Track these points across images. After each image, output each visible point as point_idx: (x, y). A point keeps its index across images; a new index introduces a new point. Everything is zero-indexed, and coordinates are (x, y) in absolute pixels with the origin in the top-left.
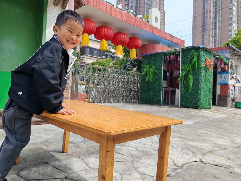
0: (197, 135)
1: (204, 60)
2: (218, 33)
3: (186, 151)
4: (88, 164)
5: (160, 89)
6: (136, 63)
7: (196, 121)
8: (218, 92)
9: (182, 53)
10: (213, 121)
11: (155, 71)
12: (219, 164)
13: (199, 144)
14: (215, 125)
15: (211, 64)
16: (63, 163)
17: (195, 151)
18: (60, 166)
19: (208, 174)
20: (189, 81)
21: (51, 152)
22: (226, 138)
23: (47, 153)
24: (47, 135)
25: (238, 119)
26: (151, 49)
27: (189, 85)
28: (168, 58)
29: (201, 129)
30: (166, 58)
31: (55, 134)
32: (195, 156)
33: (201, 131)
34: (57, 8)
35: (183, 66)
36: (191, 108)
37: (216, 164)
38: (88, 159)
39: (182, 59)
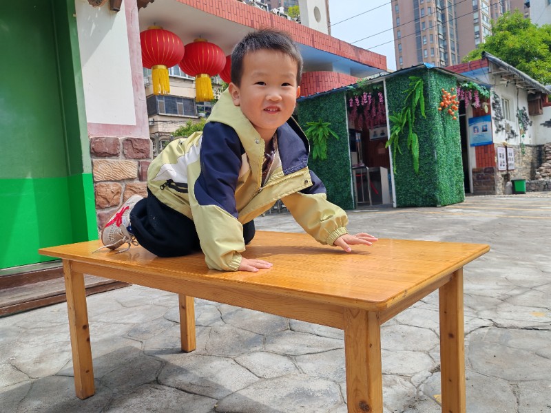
1: (437, 99)
2: (451, 31)
4: (254, 370)
5: (347, 172)
7: (444, 234)
8: (473, 164)
9: (386, 86)
10: (481, 230)
11: (330, 133)
12: (536, 324)
14: (487, 238)
15: (454, 103)
16: (195, 376)
18: (191, 384)
19: (522, 351)
20: (411, 146)
22: (523, 265)
23: (148, 357)
24: (131, 315)
25: (529, 219)
26: (315, 83)
27: (412, 157)
28: (357, 100)
30: (351, 100)
31: (146, 309)
32: (477, 314)
34: (99, 8)
35: (393, 115)
36: (422, 206)
37: (528, 325)
38: (248, 357)
39: (388, 99)
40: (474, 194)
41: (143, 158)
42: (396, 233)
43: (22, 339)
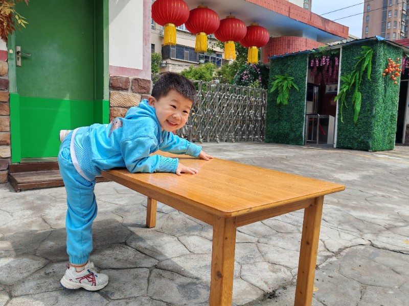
0: (366, 199)
1: (383, 66)
3: (346, 227)
4: (188, 247)
5: (302, 117)
6: (259, 71)
7: (365, 173)
9: (342, 50)
10: (396, 174)
11: (292, 85)
12: (403, 249)
13: (368, 215)
14: (398, 181)
15: (397, 70)
16: (149, 244)
17: (361, 226)
19: (383, 266)
20: (354, 102)
21: (129, 226)
23: (124, 227)
24: (121, 199)
26: (286, 46)
27: (354, 110)
28: (317, 61)
29: (374, 188)
30: (313, 61)
31: (132, 197)
32: (362, 235)
33: (373, 192)
35: (343, 76)
36: (356, 149)
37: (397, 249)
38: (187, 238)
39: (342, 63)
40: (405, 145)
41: (145, 93)
42: (327, 168)
43: (52, 204)
